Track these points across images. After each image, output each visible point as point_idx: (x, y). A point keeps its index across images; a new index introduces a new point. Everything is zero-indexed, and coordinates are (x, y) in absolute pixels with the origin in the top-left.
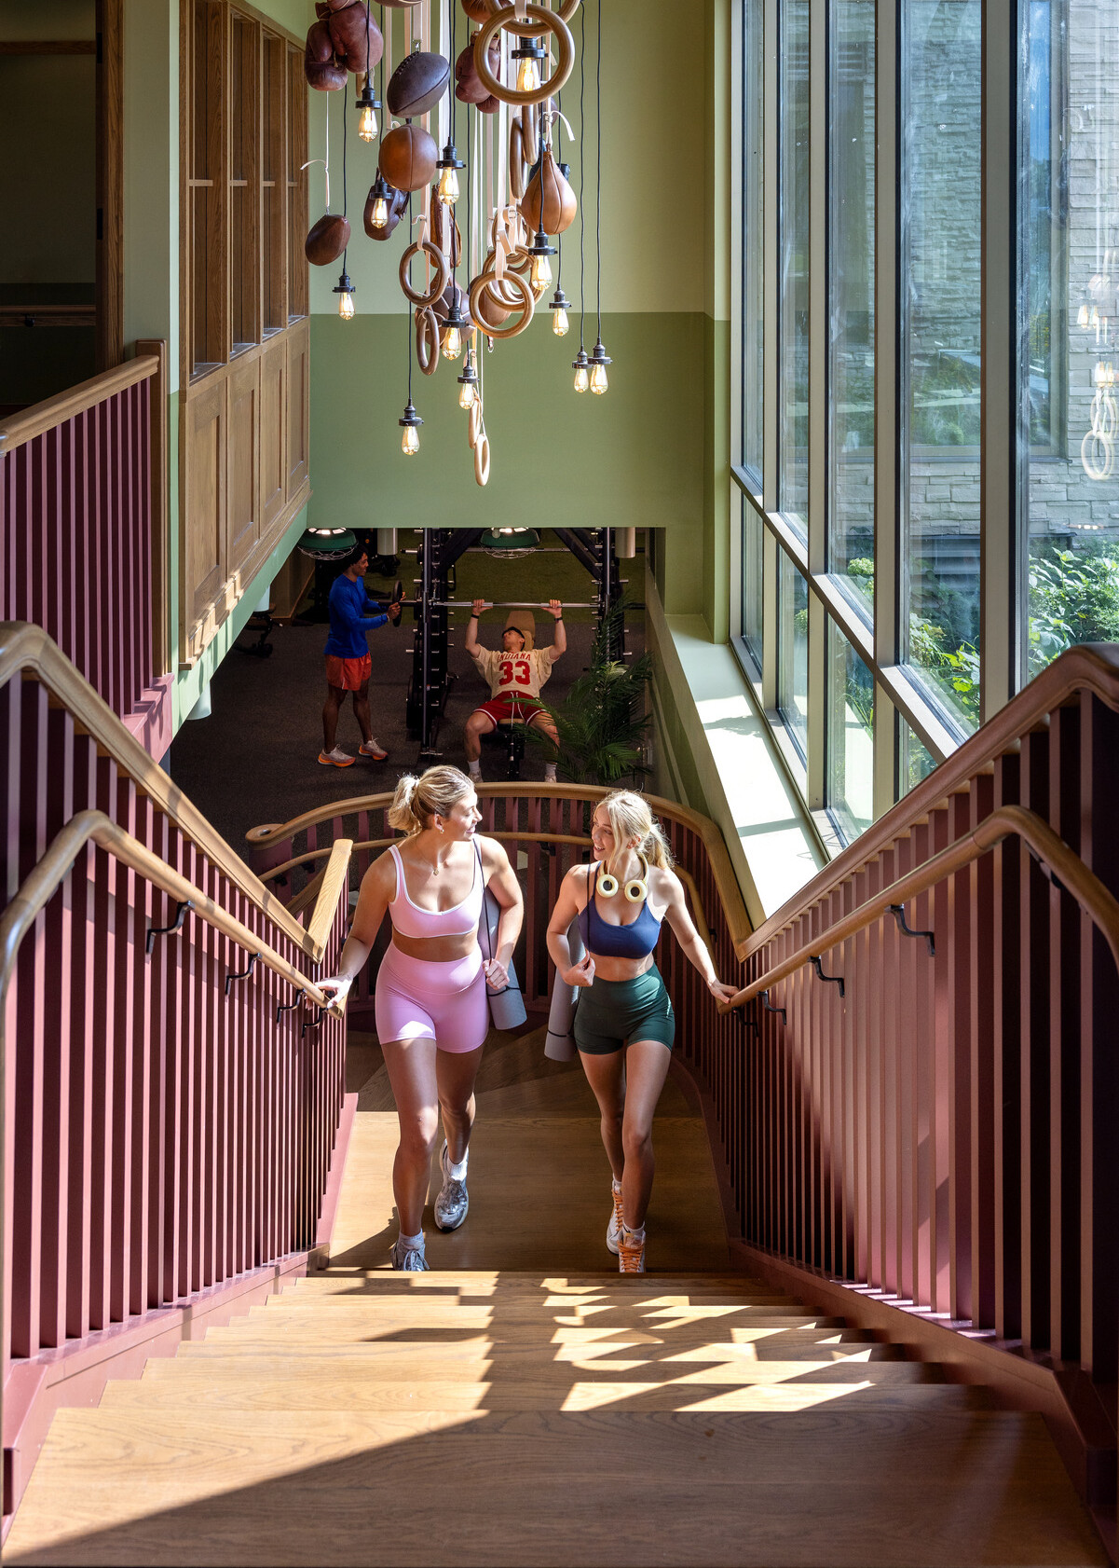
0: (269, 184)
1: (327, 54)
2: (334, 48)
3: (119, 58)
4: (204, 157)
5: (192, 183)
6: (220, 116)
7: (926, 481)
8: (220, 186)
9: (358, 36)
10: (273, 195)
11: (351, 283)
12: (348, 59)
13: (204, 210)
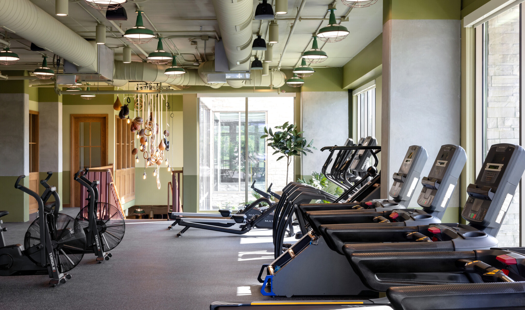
0: (128, 144)
1: (133, 128)
2: (134, 127)
3: (108, 128)
4: (118, 141)
5: (117, 144)
6: (120, 134)
7: (243, 197)
8: (120, 144)
9: (137, 126)
10: (128, 146)
11: (138, 158)
12: (136, 129)
13: (118, 147)
